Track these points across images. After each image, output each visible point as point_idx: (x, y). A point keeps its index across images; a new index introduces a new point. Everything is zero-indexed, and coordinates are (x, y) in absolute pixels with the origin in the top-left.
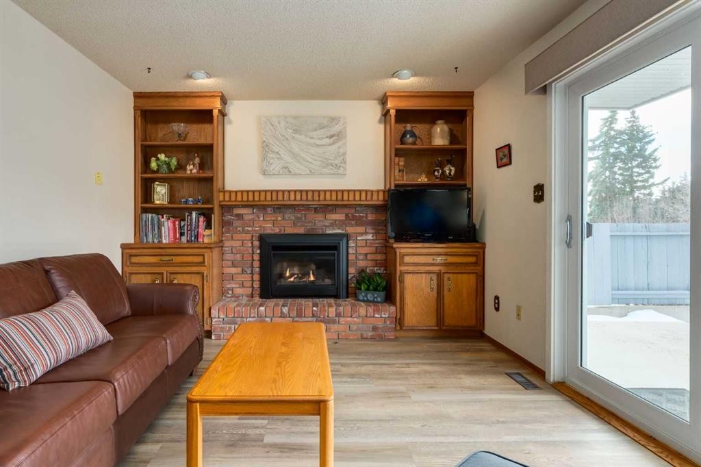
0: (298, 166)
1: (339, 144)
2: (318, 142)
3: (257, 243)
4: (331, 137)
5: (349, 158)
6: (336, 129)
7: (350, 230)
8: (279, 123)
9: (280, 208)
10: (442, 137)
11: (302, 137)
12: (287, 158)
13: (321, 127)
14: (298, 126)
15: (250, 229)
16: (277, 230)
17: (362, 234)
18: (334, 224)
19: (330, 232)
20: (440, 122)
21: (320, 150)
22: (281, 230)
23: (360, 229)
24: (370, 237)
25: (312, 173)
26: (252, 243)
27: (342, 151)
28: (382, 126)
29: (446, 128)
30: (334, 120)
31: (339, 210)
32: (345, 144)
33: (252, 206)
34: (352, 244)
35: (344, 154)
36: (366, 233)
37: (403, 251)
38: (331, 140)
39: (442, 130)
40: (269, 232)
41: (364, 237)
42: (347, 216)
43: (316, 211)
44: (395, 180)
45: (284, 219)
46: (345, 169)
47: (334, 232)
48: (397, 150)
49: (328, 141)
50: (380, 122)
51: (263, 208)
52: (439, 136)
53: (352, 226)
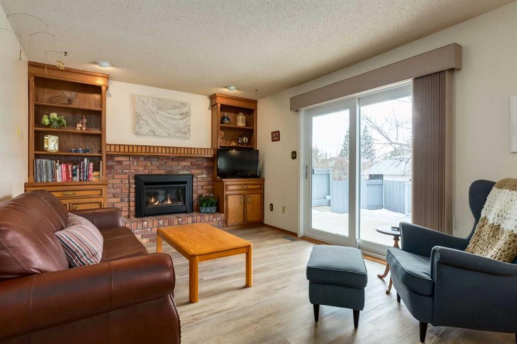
0: (160, 130)
1: (186, 120)
2: (174, 117)
3: (133, 181)
4: (182, 114)
5: (192, 128)
6: (184, 110)
7: (194, 172)
8: (148, 101)
9: (148, 158)
10: (243, 122)
11: (163, 113)
12: (154, 125)
13: (175, 107)
14: (161, 105)
15: (127, 171)
16: (147, 172)
17: (200, 174)
18: (184, 168)
19: (182, 173)
20: (241, 113)
21: (175, 122)
22: (149, 172)
23: (199, 171)
24: (204, 176)
25: (169, 136)
26: (129, 181)
27: (188, 123)
28: (210, 112)
29: (244, 117)
30: (183, 104)
31: (186, 160)
32: (190, 119)
33: (129, 156)
34: (195, 180)
35: (189, 126)
36: (202, 173)
37: (227, 183)
38: (182, 117)
39: (242, 119)
40: (141, 173)
41: (201, 176)
42: (191, 163)
43: (173, 159)
44: (220, 144)
45: (152, 164)
46: (190, 135)
47: (184, 173)
48: (221, 127)
49: (179, 117)
50: (209, 109)
51: (137, 157)
52: (241, 121)
53: (195, 169)
